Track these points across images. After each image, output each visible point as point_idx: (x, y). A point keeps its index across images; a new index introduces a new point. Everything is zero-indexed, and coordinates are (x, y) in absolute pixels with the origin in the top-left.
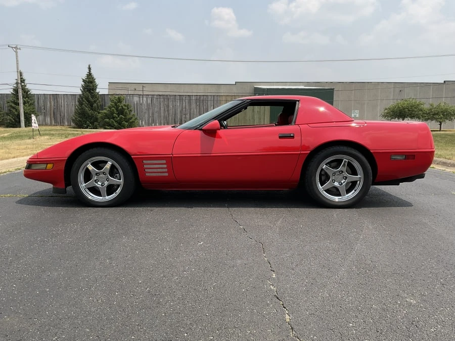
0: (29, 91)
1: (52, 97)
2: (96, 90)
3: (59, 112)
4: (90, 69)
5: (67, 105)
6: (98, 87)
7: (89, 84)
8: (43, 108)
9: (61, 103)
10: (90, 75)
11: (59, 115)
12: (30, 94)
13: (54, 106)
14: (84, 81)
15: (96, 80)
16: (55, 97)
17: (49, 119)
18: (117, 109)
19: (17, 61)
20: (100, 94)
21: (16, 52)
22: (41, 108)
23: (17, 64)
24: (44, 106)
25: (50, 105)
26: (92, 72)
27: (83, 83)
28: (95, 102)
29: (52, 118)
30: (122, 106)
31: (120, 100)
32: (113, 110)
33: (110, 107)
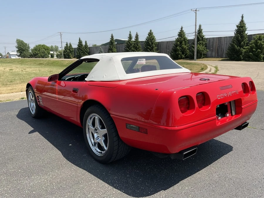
0: (204, 36)
1: (217, 39)
2: (245, 32)
3: (220, 49)
4: (242, 17)
5: (226, 44)
6: (247, 30)
7: (241, 28)
8: (211, 46)
9: (223, 43)
10: (242, 22)
11: (220, 51)
12: (204, 38)
13: (218, 45)
14: (237, 26)
15: (246, 25)
16: (220, 39)
17: (214, 53)
18: (256, 45)
19: (196, 18)
20: (248, 34)
21: (196, 13)
22: (210, 46)
23: (196, 20)
24: (212, 45)
25: (216, 45)
26: (244, 19)
27: (236, 28)
28: (243, 41)
29: (216, 53)
30: (261, 43)
31: (260, 39)
32: (253, 46)
33: (251, 44)
